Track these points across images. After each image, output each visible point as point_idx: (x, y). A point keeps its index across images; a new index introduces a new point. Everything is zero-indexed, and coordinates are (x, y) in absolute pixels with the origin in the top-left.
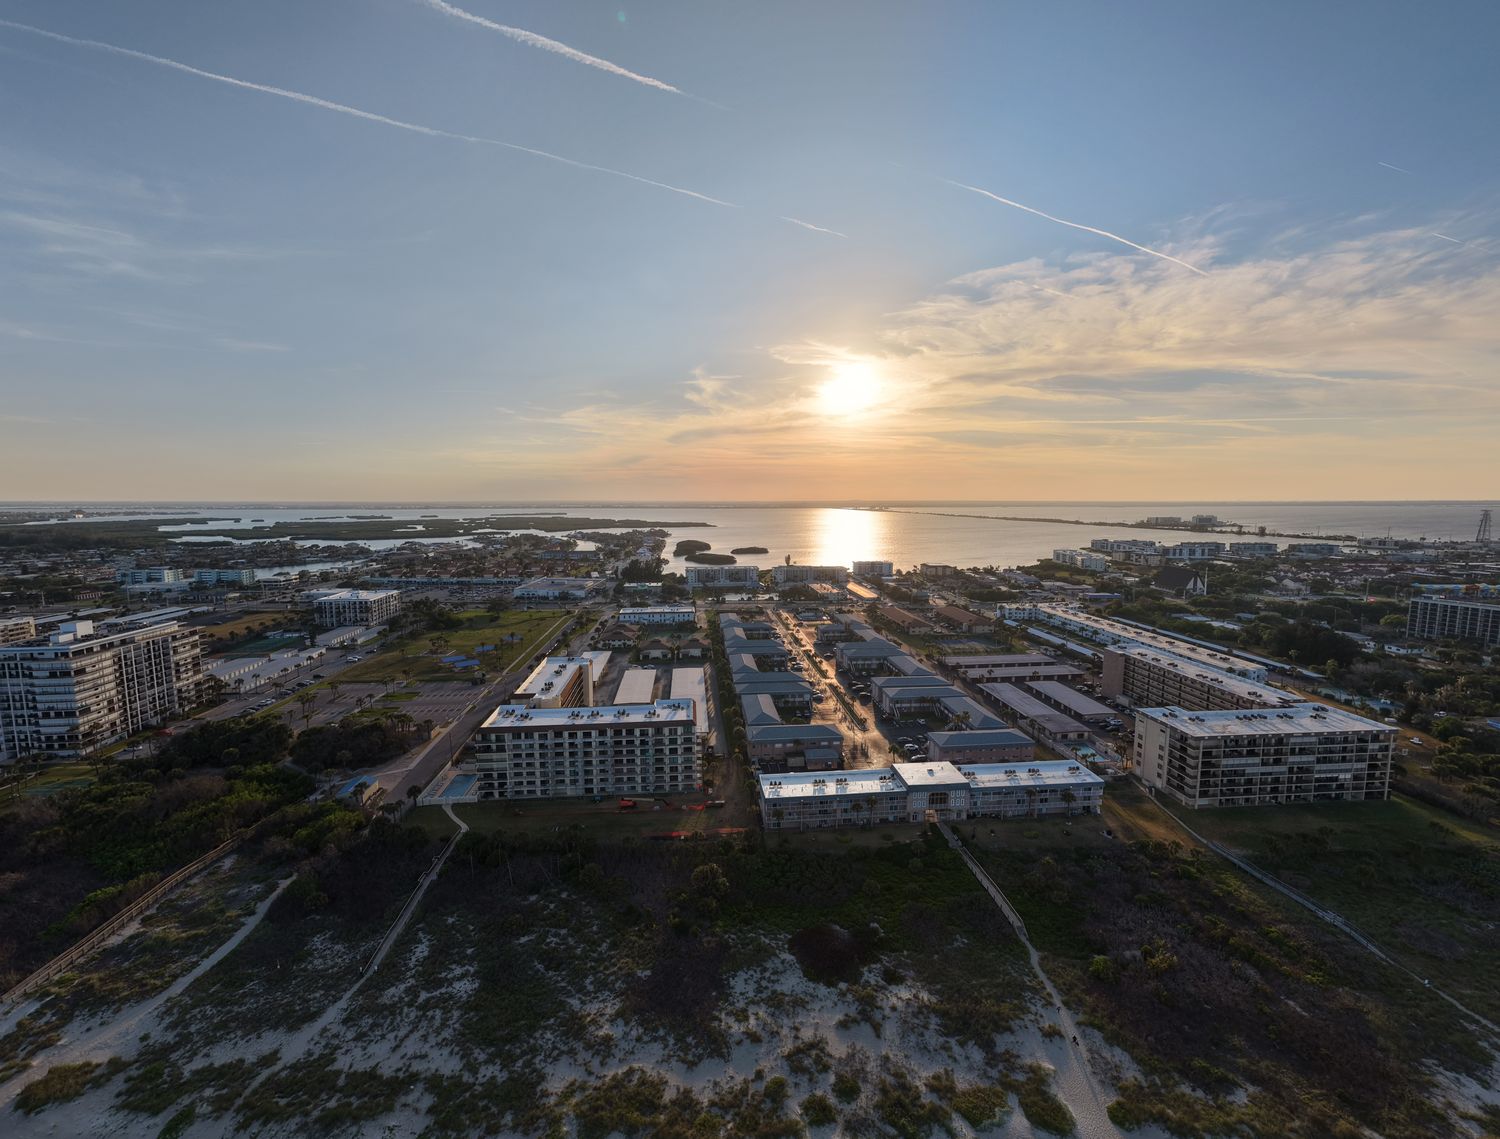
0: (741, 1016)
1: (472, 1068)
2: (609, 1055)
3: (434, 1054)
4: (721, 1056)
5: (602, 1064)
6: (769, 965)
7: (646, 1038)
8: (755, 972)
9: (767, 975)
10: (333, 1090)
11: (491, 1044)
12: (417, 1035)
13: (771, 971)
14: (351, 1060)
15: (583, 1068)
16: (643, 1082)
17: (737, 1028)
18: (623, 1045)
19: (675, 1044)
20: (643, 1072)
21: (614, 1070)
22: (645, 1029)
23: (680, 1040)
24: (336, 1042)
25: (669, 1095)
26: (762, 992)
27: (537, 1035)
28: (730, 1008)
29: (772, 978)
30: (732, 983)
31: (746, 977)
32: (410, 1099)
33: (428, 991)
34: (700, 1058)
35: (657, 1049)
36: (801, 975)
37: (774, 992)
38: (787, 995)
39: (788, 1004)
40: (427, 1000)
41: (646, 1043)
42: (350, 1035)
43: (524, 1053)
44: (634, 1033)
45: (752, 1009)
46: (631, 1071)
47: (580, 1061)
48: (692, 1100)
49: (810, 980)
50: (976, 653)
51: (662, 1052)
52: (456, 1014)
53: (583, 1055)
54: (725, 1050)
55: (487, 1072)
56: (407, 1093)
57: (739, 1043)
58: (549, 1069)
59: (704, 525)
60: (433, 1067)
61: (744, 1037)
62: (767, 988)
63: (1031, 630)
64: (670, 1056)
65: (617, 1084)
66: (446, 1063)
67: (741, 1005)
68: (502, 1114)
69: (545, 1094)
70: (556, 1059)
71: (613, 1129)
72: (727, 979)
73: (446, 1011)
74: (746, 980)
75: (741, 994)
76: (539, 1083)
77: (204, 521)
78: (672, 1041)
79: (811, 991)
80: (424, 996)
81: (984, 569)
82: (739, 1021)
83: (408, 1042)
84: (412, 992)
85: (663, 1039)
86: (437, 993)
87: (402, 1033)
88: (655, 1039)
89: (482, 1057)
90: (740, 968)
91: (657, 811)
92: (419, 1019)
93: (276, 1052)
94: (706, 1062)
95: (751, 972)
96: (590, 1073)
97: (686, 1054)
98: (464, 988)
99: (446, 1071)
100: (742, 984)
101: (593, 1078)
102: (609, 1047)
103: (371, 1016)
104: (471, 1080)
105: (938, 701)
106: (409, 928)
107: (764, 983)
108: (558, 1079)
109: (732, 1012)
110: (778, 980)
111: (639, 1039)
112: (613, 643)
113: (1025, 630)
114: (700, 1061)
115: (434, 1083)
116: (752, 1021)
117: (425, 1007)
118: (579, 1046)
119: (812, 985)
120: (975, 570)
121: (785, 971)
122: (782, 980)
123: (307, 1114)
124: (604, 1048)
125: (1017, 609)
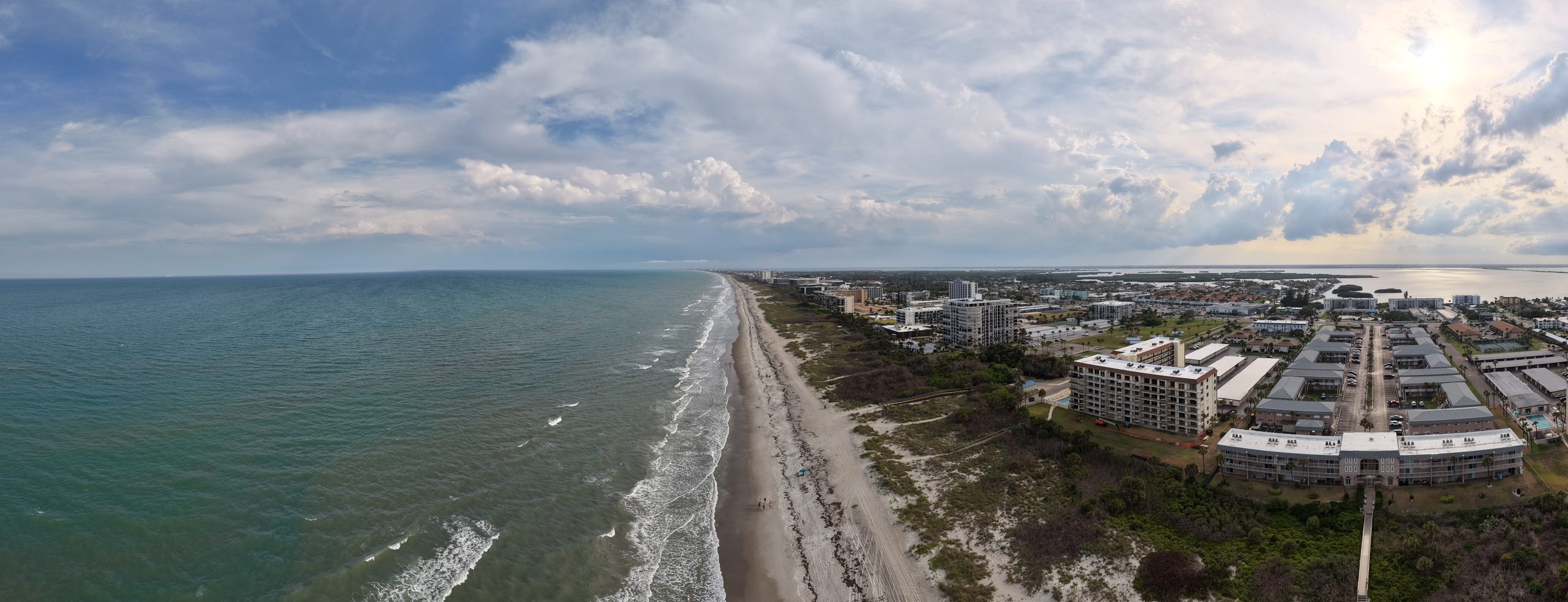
0: (1066, 579)
1: (937, 506)
2: (983, 544)
3: (934, 492)
4: (1029, 590)
5: (977, 545)
6: (1116, 562)
7: (1006, 551)
8: (1104, 561)
9: (1110, 567)
10: (899, 477)
11: (952, 503)
12: (938, 482)
13: (1114, 566)
14: (913, 475)
15: (967, 539)
16: (982, 566)
17: (1055, 582)
18: (994, 546)
19: (1015, 565)
20: (987, 563)
21: (979, 551)
22: (1011, 547)
23: (1020, 565)
24: (918, 466)
25: (985, 582)
26: (1094, 575)
27: (970, 514)
28: (1065, 570)
29: (1111, 571)
30: (1083, 558)
31: (1096, 560)
32: (909, 497)
33: (959, 471)
34: (1018, 581)
35: (1005, 560)
36: (1132, 580)
37: (1102, 580)
38: (1108, 587)
39: (1101, 593)
40: (956, 474)
41: (1004, 553)
42: (923, 467)
43: (958, 516)
44: (1004, 544)
45: (1077, 580)
46: (983, 558)
47: (971, 536)
48: (990, 594)
49: (1134, 587)
50: (1503, 351)
51: (1006, 563)
52: (956, 484)
53: (974, 535)
54: (1034, 589)
55: (941, 512)
56: (911, 496)
57: (1046, 591)
58: (957, 529)
59: (1371, 277)
60: (928, 495)
61: (1051, 590)
62: (1100, 575)
63: (1548, 334)
64: (1006, 568)
65: (973, 557)
66: (932, 497)
67: (1073, 573)
68: (924, 527)
69: (945, 535)
70: (964, 528)
71: (945, 569)
72: (1082, 555)
73: (955, 481)
74: (1093, 562)
75: (1081, 568)
76: (947, 530)
77: (1096, 273)
78: (1016, 562)
79: (1128, 595)
80: (956, 471)
81: (1543, 299)
82: (1060, 580)
83: (933, 482)
84: (953, 467)
85: (1014, 559)
86: (961, 474)
87: (935, 478)
88: (1009, 555)
89: (944, 505)
90: (1096, 552)
91: (1158, 441)
92: (945, 477)
93: (902, 456)
94: (1019, 586)
95: (1101, 559)
96: (968, 543)
97: (1014, 574)
98: (972, 478)
99: (929, 500)
100: (1087, 564)
101: (966, 546)
102: (987, 540)
103: (934, 466)
104: (932, 509)
105: (1439, 386)
106: (982, 445)
107: (1102, 571)
108: (958, 534)
109: (1063, 573)
110: (1113, 574)
111: (1003, 548)
112: (1235, 340)
113: (1544, 335)
114: (1017, 582)
115: (922, 501)
116: (1068, 587)
117: (951, 475)
118: (977, 529)
119: (1132, 591)
120: (1537, 300)
121: (1124, 571)
122: (1116, 575)
123: (885, 477)
124: (986, 538)
125: (1545, 321)
